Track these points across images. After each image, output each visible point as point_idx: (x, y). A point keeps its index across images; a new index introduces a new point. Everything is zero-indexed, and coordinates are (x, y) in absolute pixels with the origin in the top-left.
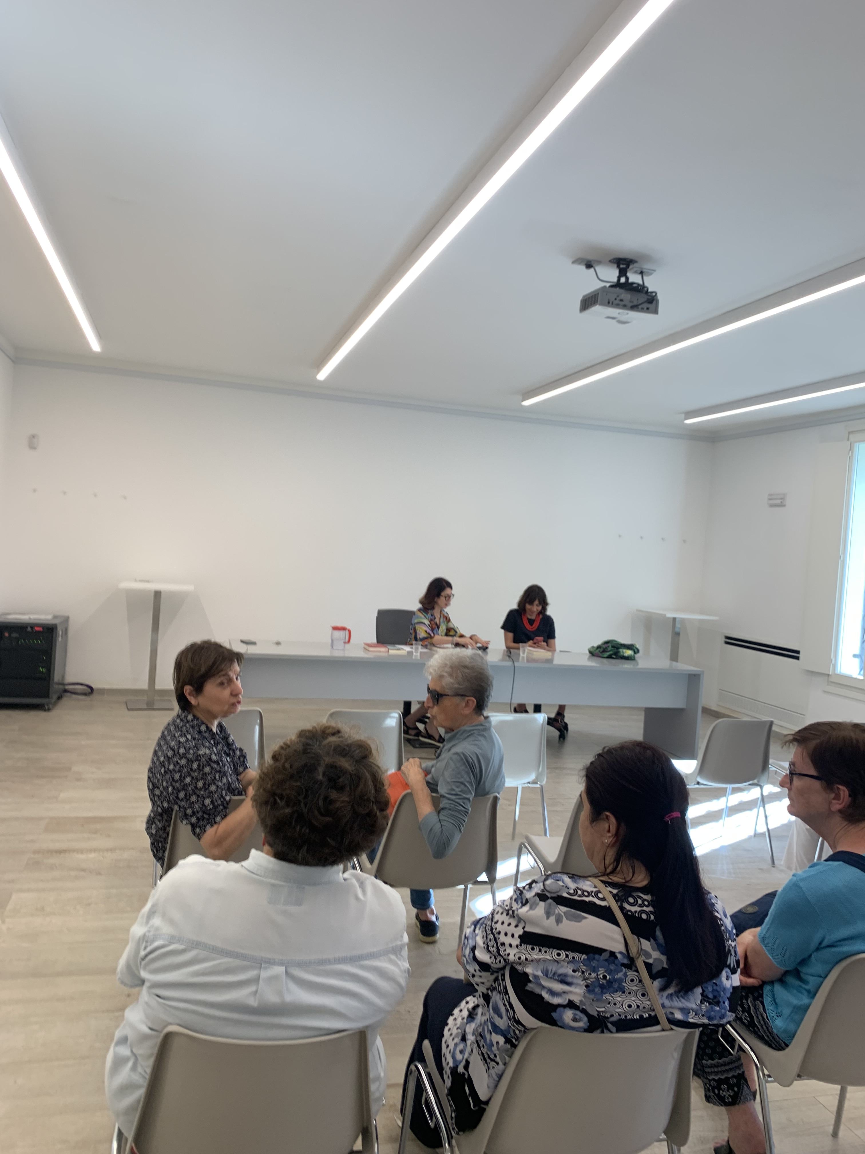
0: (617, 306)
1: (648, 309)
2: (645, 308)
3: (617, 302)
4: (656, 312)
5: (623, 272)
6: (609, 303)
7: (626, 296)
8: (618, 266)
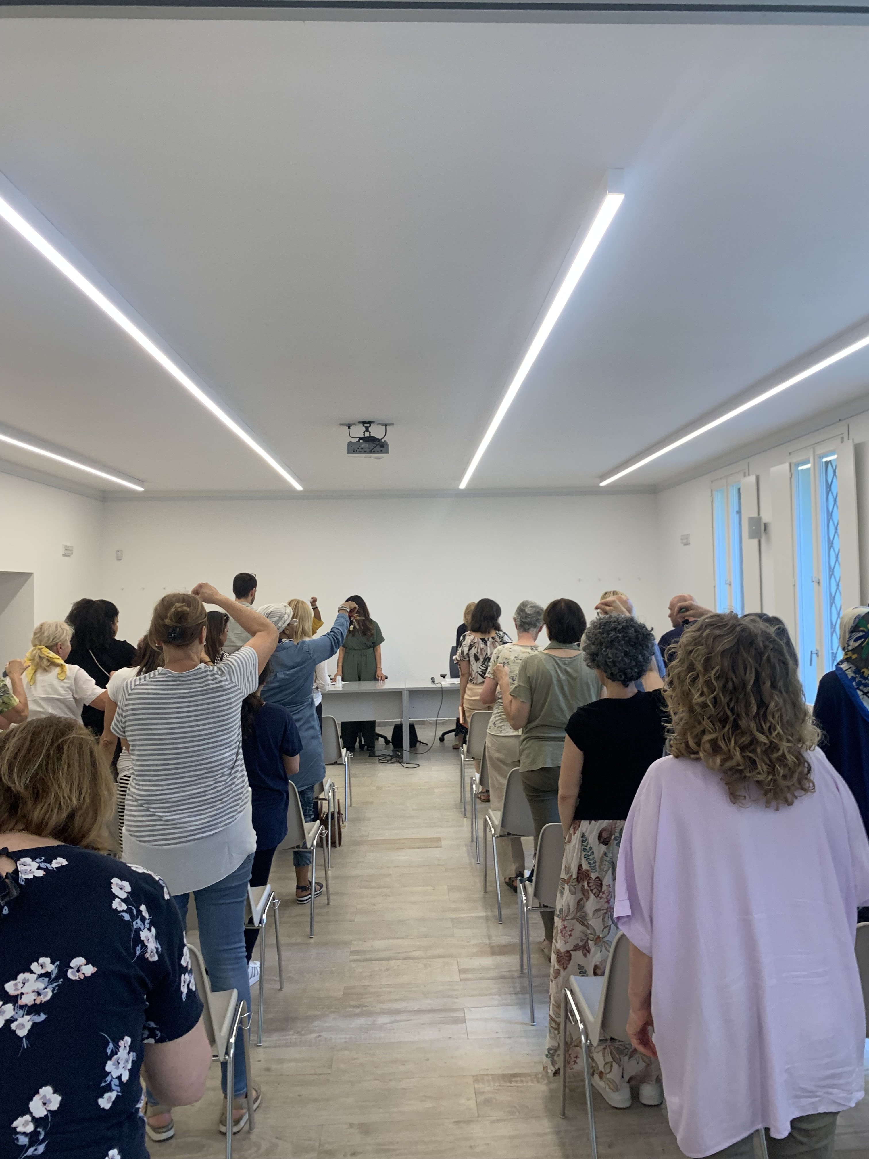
0: (360, 452)
1: (381, 451)
2: (380, 451)
3: (360, 450)
4: (387, 452)
5: (367, 429)
6: (354, 451)
7: (366, 446)
8: (364, 426)
